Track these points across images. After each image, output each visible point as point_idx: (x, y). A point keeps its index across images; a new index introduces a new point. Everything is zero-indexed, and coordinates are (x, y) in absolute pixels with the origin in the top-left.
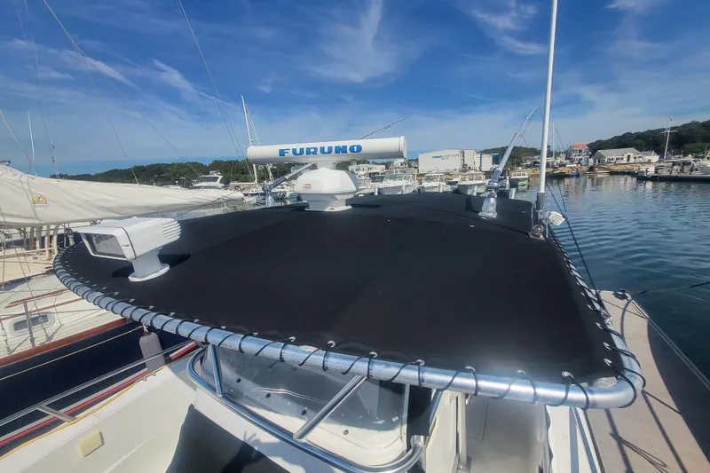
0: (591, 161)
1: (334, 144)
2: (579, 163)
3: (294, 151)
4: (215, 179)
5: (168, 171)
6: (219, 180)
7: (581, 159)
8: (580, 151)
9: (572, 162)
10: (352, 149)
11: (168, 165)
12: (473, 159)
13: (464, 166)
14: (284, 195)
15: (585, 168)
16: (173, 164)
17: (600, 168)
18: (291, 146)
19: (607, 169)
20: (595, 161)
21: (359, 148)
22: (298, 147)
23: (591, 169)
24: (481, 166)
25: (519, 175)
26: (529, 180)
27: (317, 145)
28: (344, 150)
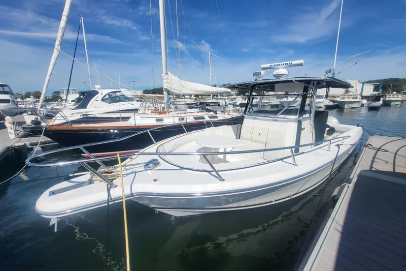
1: (285, 63)
10: (289, 64)
18: (273, 64)
21: (291, 63)
22: (275, 64)
24: (362, 92)
25: (394, 97)
26: (402, 101)
27: (281, 63)
28: (287, 64)
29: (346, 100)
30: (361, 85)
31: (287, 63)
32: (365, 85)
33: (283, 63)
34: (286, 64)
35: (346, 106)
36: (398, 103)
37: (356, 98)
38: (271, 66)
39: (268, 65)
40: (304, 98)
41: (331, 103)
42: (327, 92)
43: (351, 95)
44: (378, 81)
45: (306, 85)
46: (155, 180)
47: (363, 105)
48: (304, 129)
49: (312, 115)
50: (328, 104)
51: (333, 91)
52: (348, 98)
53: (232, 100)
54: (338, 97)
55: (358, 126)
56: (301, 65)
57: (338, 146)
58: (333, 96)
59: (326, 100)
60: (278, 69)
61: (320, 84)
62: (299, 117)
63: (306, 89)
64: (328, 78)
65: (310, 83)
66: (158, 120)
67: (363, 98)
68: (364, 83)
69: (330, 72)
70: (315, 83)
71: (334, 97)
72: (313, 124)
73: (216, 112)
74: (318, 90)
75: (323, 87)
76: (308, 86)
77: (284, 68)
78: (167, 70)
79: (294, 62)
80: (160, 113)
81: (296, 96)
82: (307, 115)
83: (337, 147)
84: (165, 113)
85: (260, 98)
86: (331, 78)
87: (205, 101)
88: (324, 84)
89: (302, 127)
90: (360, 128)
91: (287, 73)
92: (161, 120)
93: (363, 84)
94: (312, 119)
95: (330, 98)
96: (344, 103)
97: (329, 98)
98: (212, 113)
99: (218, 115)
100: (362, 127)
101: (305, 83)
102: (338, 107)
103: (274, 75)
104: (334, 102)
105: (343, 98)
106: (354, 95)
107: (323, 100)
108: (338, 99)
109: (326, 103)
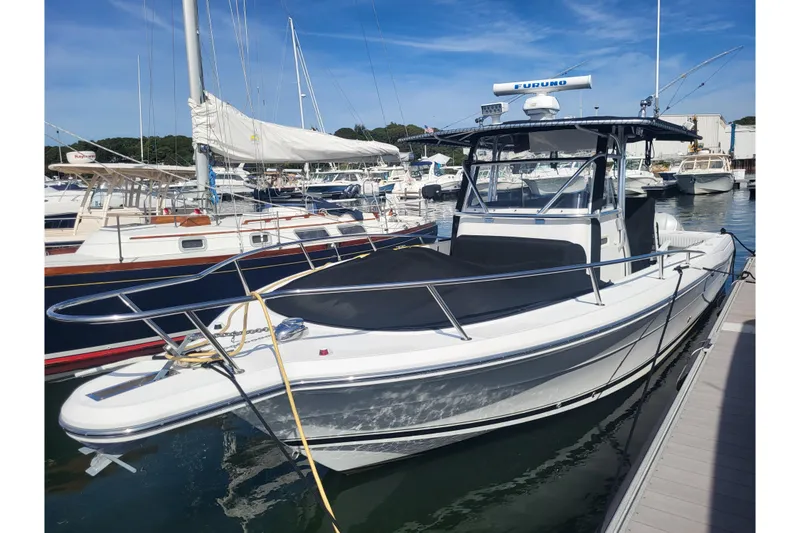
1: (549, 81)
3: (525, 86)
10: (560, 83)
18: (523, 83)
21: (565, 82)
22: (527, 83)
24: (732, 149)
27: (540, 82)
28: (556, 83)
29: (697, 171)
30: (729, 128)
31: (554, 80)
32: (739, 128)
33: (545, 82)
34: (552, 84)
35: (698, 188)
37: (719, 165)
38: (517, 87)
39: (510, 86)
40: (601, 167)
41: (660, 182)
42: (648, 150)
43: (707, 158)
45: (603, 136)
46: (324, 353)
47: (736, 186)
48: (605, 240)
49: (621, 207)
50: (653, 184)
51: (663, 148)
52: (700, 165)
54: (675, 162)
55: (723, 231)
56: (587, 86)
57: (679, 269)
58: (662, 163)
59: (646, 174)
60: (535, 94)
61: (631, 133)
62: (593, 210)
63: (602, 146)
64: (646, 121)
65: (610, 131)
66: (186, 244)
67: (736, 164)
69: (649, 104)
70: (621, 129)
71: (666, 164)
72: (624, 230)
73: (358, 216)
74: (628, 145)
75: (638, 139)
76: (606, 137)
77: (549, 93)
78: (203, 87)
79: (571, 81)
80: (191, 222)
81: (581, 163)
82: (610, 208)
83: (677, 272)
84: (205, 221)
85: (493, 168)
86: (651, 119)
87: (288, 185)
88: (640, 132)
89: (603, 236)
90: (727, 236)
91: (558, 107)
92: (198, 243)
93: (733, 127)
94: (622, 217)
95: (655, 168)
96: (692, 179)
97: (652, 167)
98: (346, 219)
99: (364, 224)
100: (731, 234)
101: (600, 131)
102: (678, 191)
103: (526, 111)
104: (666, 177)
105: (688, 167)
106: (713, 157)
107: (639, 171)
108: (675, 170)
109: (648, 181)
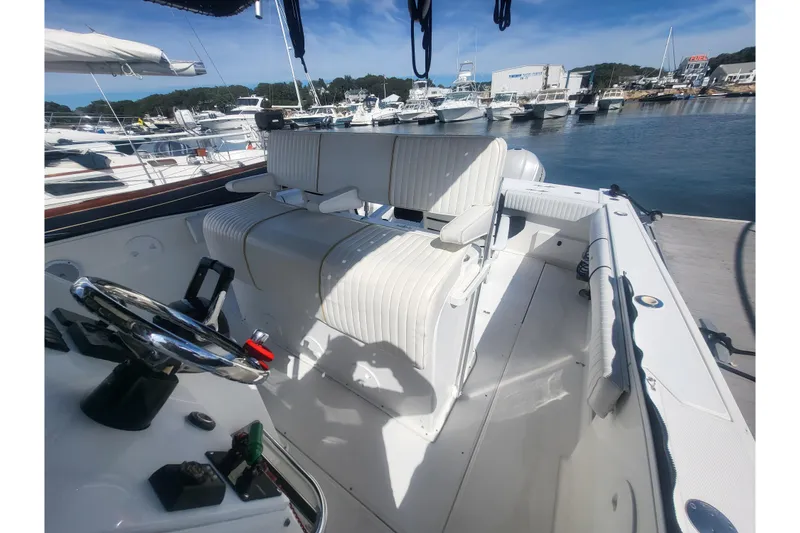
0: (707, 79)
2: (691, 83)
4: (255, 102)
5: (211, 97)
6: (259, 103)
7: (694, 78)
8: (697, 66)
9: (681, 81)
11: (211, 89)
12: (557, 77)
13: (546, 86)
14: (331, 121)
15: (695, 90)
16: (216, 88)
17: (715, 88)
19: (725, 91)
20: (711, 81)
23: (704, 91)
24: (567, 88)
25: (613, 95)
26: (623, 102)
29: (547, 102)
30: (566, 75)
32: (571, 75)
35: (547, 115)
36: (618, 106)
37: (562, 97)
41: (523, 110)
43: (555, 91)
44: (587, 68)
47: (570, 112)
50: (518, 111)
52: (549, 97)
53: (345, 111)
54: (533, 97)
58: (525, 97)
59: (514, 105)
68: (569, 73)
71: (527, 99)
95: (520, 101)
96: (543, 108)
97: (518, 101)
102: (533, 117)
104: (527, 107)
105: (542, 99)
106: (559, 91)
107: (509, 103)
108: (533, 102)
109: (514, 110)
